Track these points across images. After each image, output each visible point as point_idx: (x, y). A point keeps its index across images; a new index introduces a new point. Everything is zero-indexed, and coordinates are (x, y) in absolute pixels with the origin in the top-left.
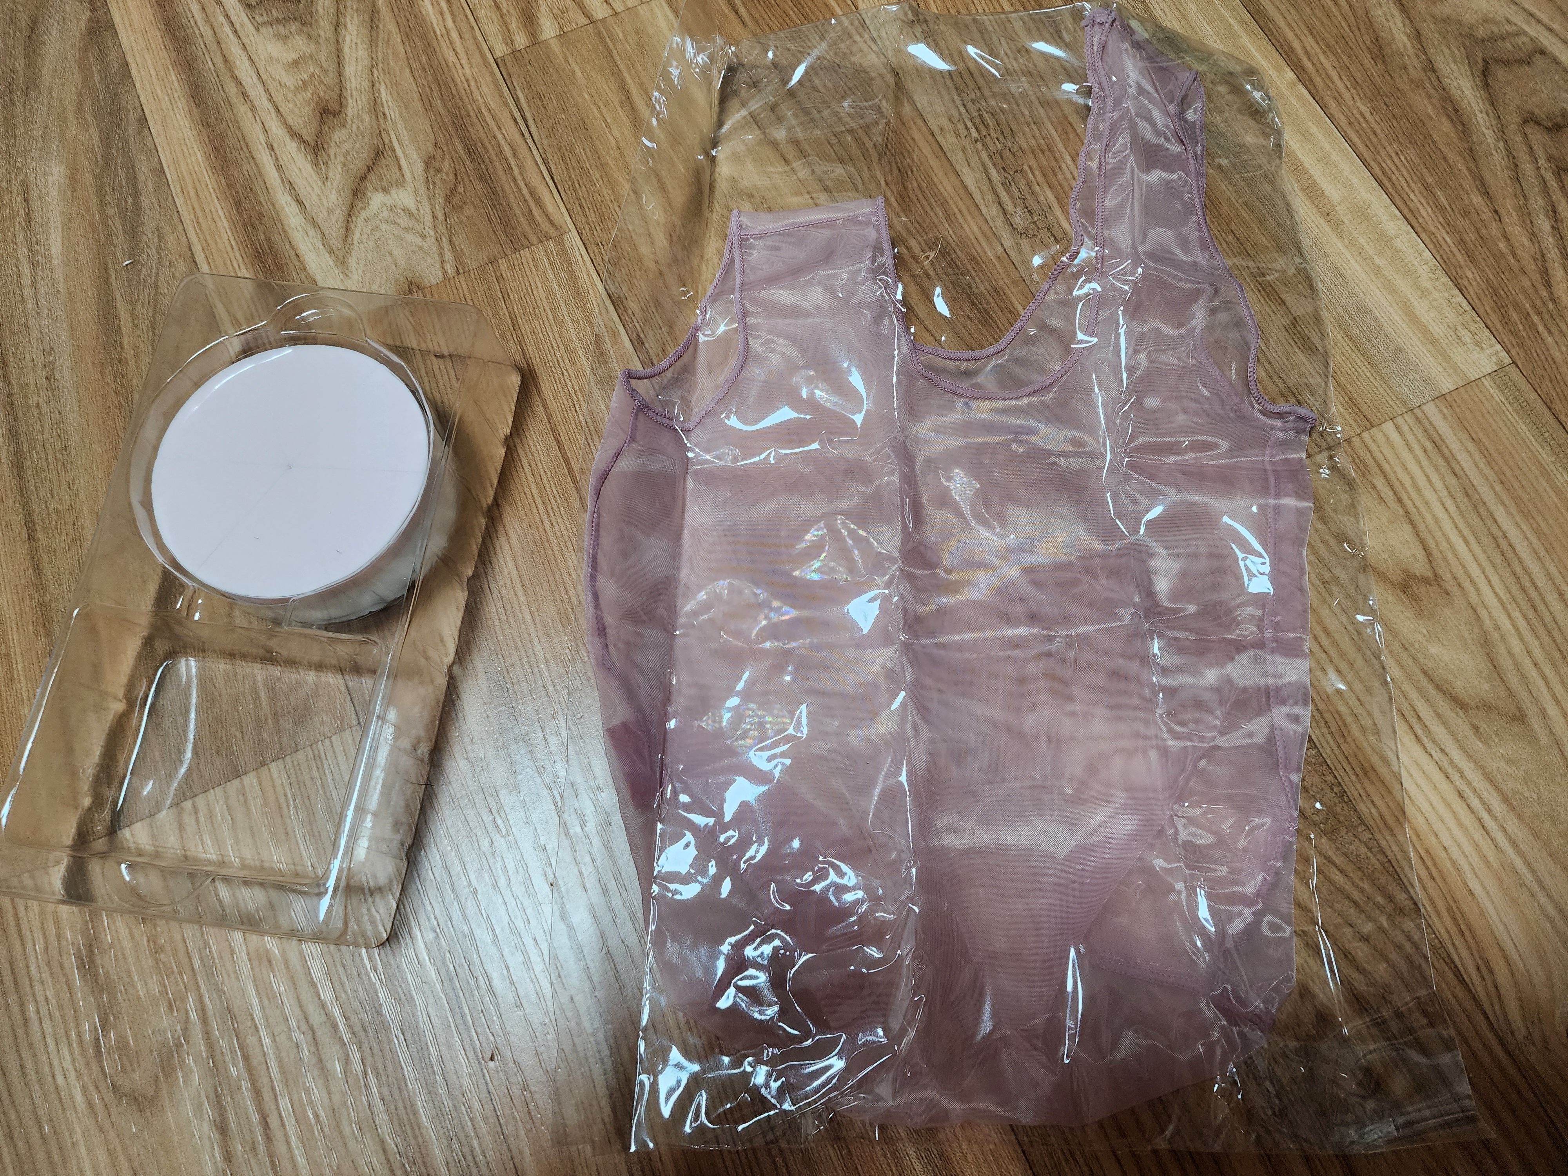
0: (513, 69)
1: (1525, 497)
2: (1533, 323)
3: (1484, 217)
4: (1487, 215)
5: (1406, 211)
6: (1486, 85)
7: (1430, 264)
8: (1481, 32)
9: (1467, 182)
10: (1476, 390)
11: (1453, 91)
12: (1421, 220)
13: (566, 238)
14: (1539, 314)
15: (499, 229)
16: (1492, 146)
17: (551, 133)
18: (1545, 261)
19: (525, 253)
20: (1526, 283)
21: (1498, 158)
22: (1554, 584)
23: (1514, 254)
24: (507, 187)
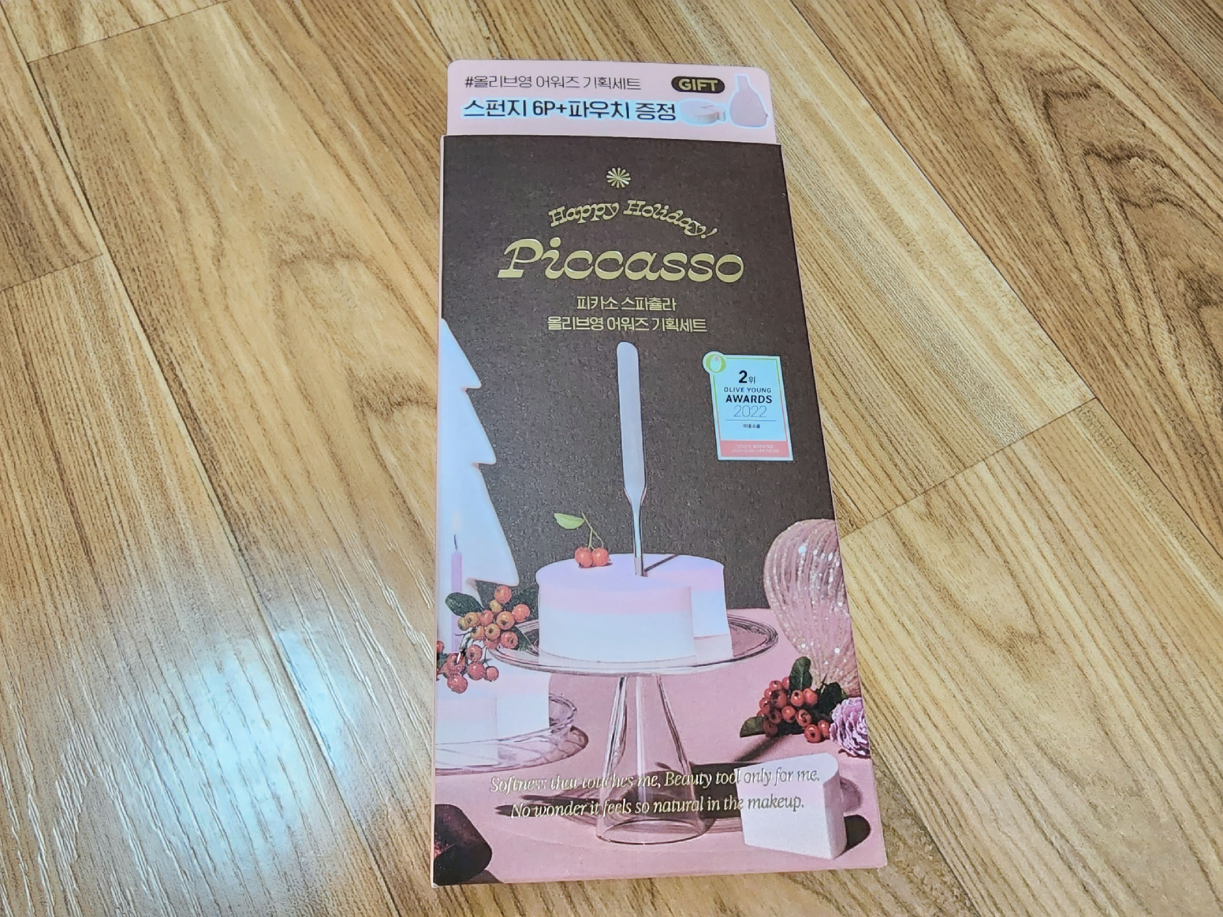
0: (49, 75)
1: (1120, 542)
2: (1112, 358)
3: (1055, 248)
4: (1059, 246)
5: (982, 242)
6: (1048, 117)
7: (1009, 296)
8: (1040, 66)
9: (1039, 214)
10: (1064, 428)
11: (1018, 123)
12: (997, 251)
13: (95, 262)
14: (1115, 346)
15: (17, 252)
16: (1058, 177)
17: (87, 143)
18: (1116, 292)
19: (48, 280)
20: (1101, 315)
21: (1065, 190)
22: (1155, 635)
23: (1087, 288)
24: (30, 204)
